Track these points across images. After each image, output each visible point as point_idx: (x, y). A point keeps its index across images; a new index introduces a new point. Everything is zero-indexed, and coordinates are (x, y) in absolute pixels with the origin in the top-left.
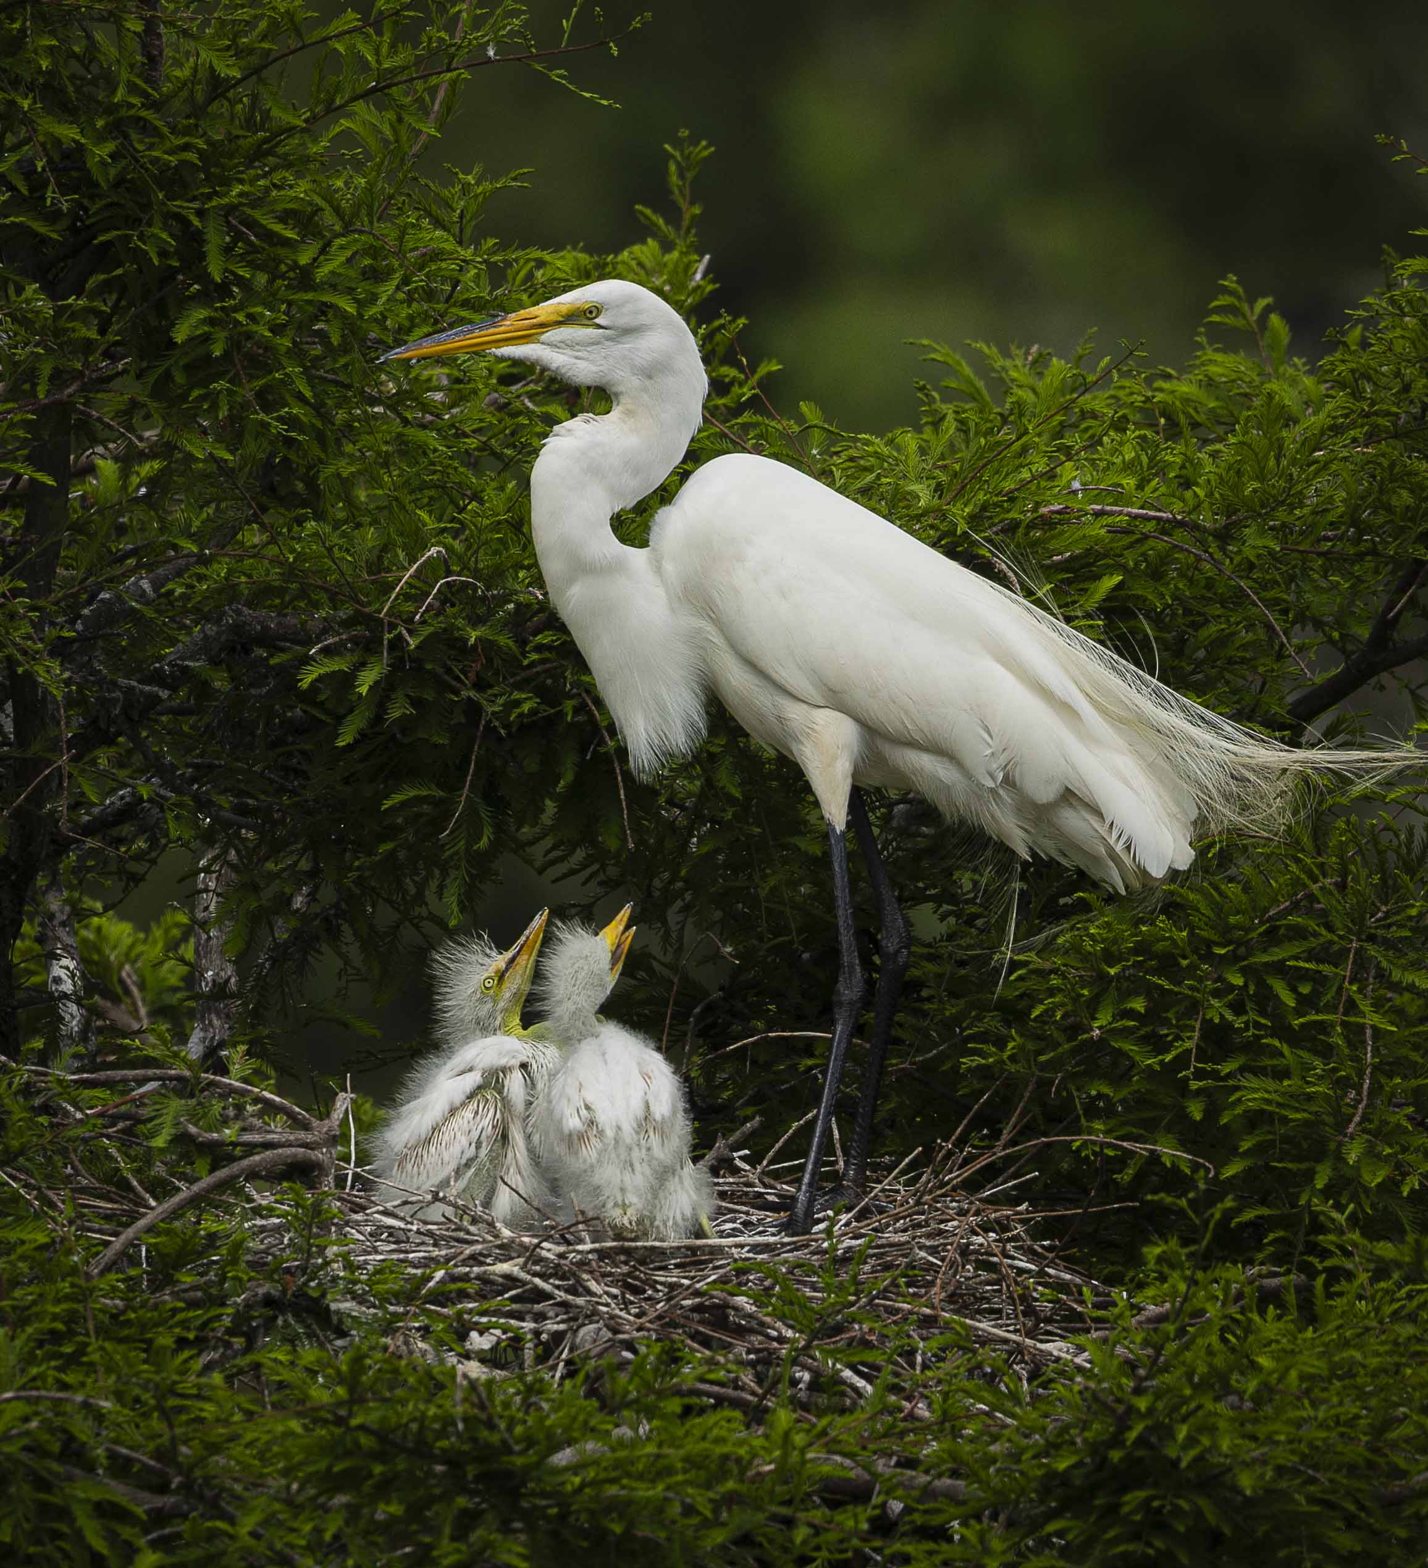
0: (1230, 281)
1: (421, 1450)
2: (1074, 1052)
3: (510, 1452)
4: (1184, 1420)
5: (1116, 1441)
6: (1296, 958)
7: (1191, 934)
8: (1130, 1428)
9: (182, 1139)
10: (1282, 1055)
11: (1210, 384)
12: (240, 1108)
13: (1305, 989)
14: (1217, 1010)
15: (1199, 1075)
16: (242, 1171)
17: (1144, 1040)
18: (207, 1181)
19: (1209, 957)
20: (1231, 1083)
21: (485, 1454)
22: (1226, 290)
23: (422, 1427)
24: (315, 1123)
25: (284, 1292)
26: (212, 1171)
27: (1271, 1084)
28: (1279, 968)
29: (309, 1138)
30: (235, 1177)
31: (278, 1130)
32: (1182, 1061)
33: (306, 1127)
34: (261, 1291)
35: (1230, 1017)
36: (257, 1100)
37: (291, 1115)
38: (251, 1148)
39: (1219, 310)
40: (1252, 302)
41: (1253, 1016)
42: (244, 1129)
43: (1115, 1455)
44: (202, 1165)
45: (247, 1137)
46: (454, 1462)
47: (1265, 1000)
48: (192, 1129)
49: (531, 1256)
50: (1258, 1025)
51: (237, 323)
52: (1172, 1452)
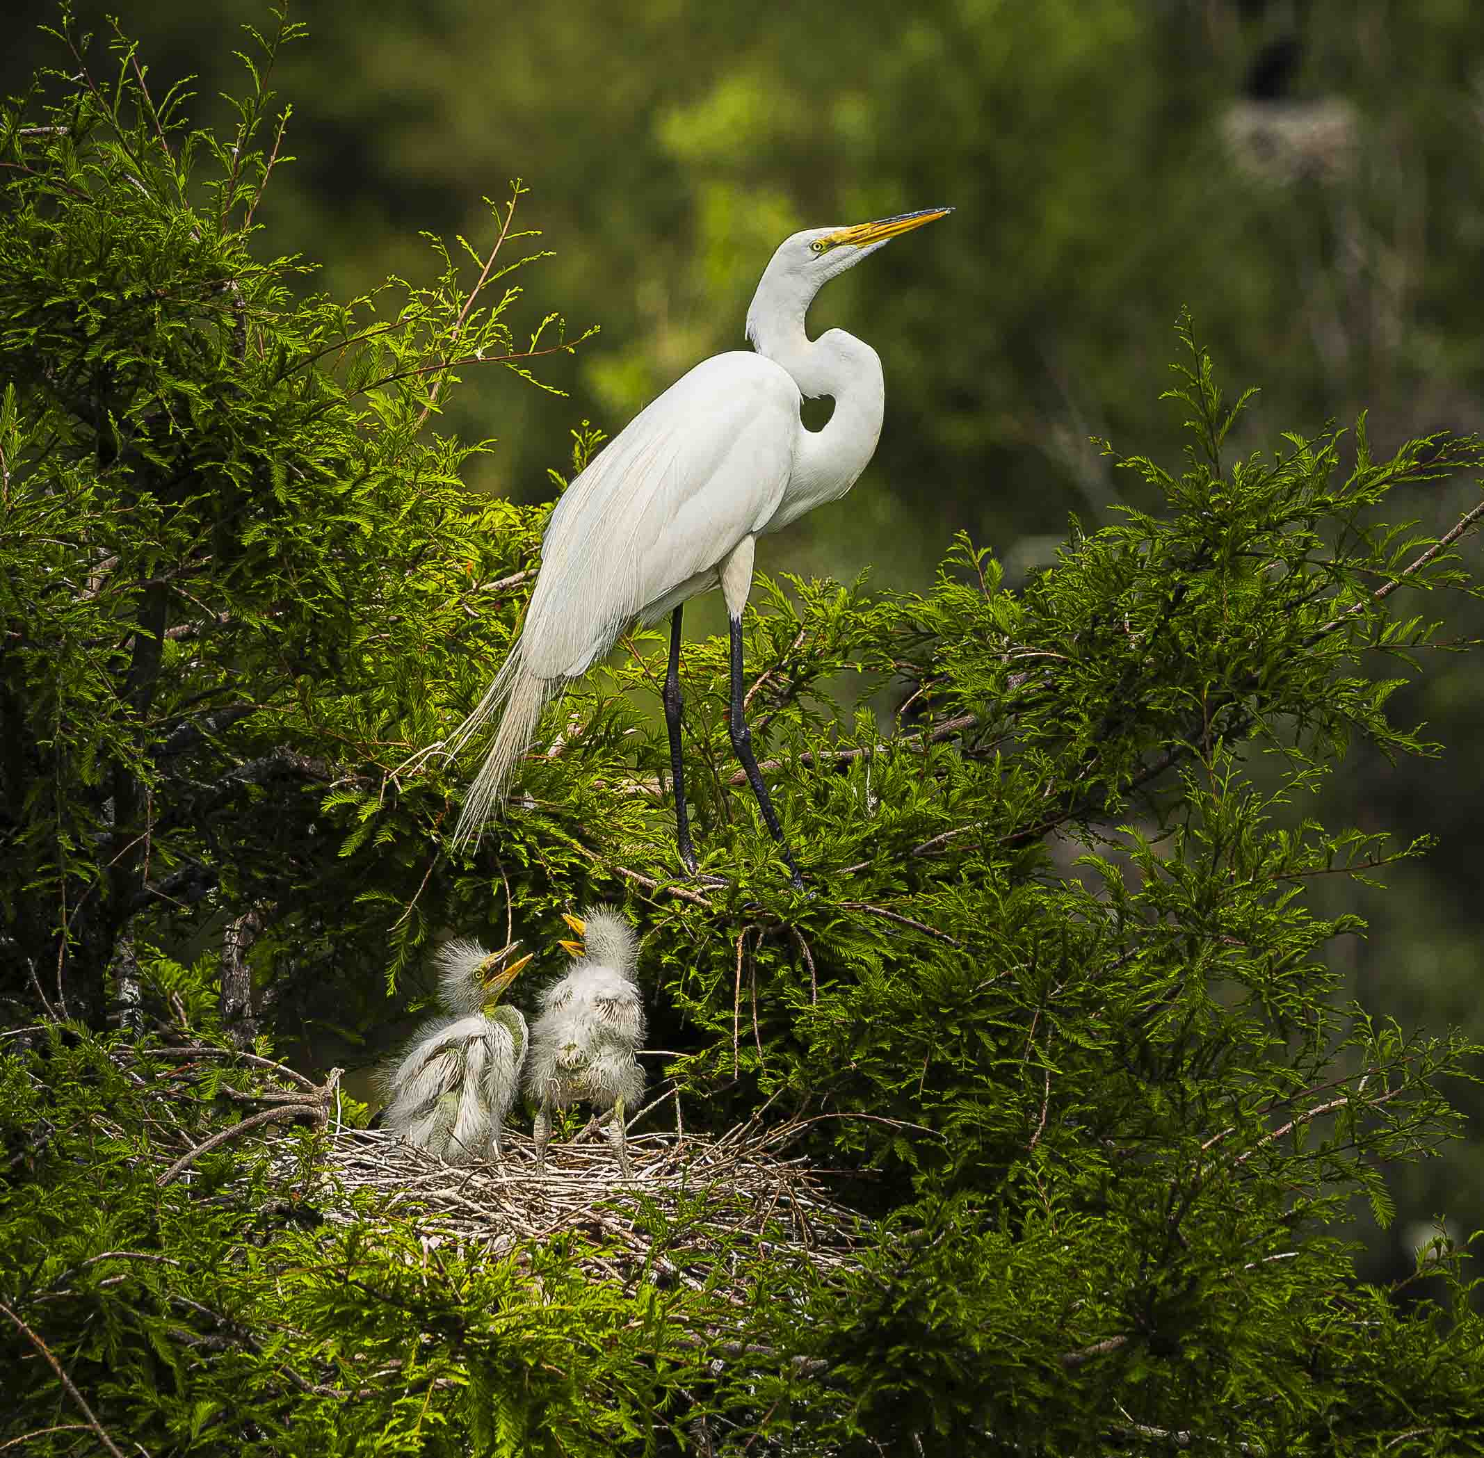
0: (963, 535)
2: (838, 1078)
4: (933, 1297)
5: (886, 1310)
6: (995, 1018)
7: (924, 997)
8: (895, 1301)
9: (222, 1096)
10: (987, 1086)
11: (944, 606)
12: (262, 1077)
13: (1003, 1043)
14: (942, 1054)
15: (926, 1098)
16: (264, 1119)
17: (886, 1072)
18: (239, 1125)
19: (935, 1014)
20: (951, 1105)
21: (441, 1305)
22: (958, 540)
23: (397, 1285)
24: (315, 1088)
25: (291, 1205)
26: (243, 1118)
27: (979, 1108)
28: (983, 1025)
29: (311, 1098)
30: (257, 1124)
31: (289, 1092)
32: (913, 1087)
33: (309, 1091)
34: (275, 1204)
35: (949, 1058)
36: (275, 1071)
37: (299, 1083)
38: (270, 1104)
39: (954, 554)
40: (977, 550)
41: (964, 1057)
42: (265, 1091)
43: (884, 1321)
44: (236, 1115)
45: (266, 1096)
46: (418, 1310)
47: (974, 1046)
48: (230, 1090)
49: (465, 1185)
50: (968, 1064)
51: (288, 533)
52: (923, 1319)
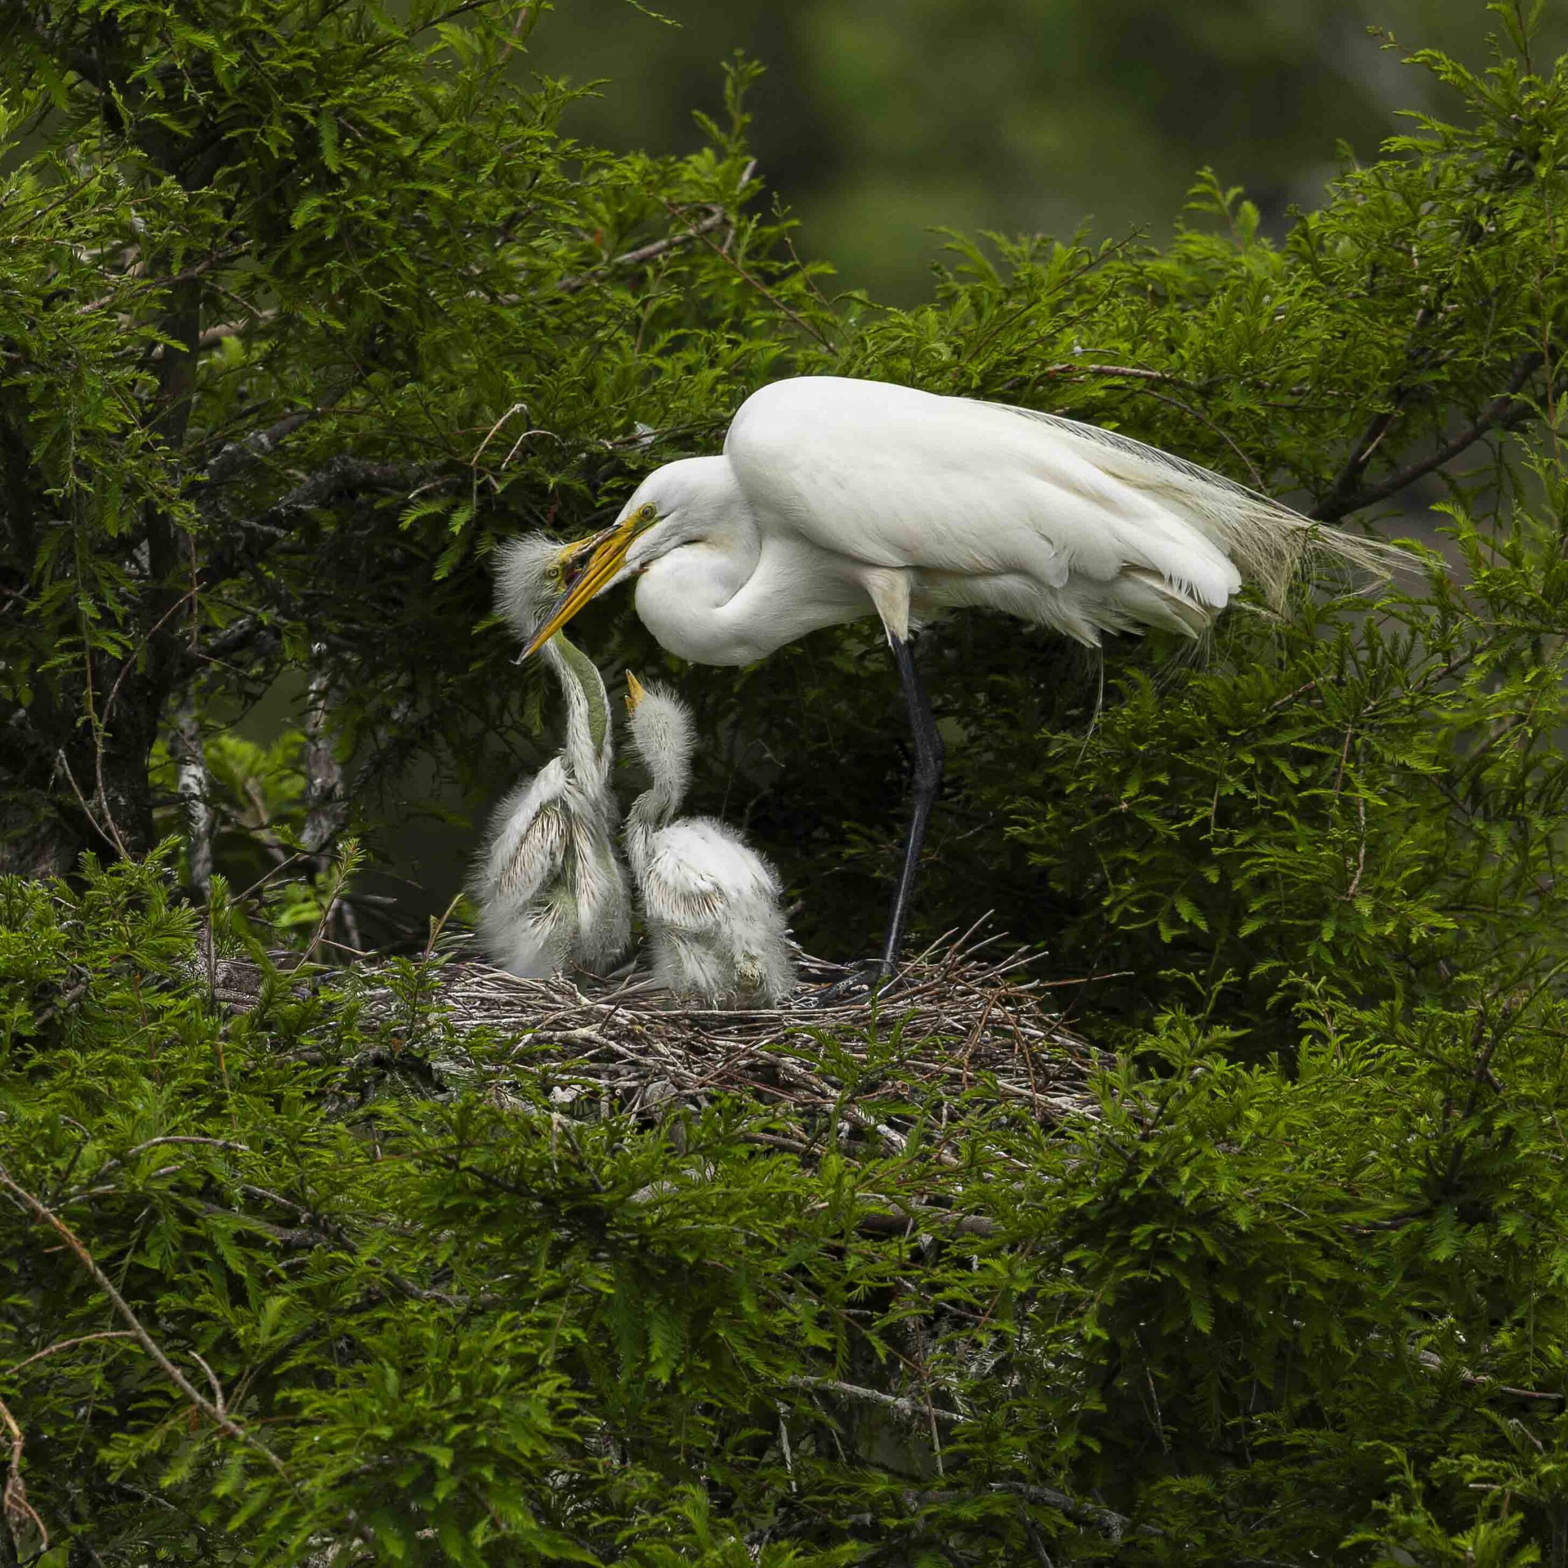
0: (1207, 172)
1: (520, 1189)
2: (1101, 826)
3: (598, 1191)
4: (1186, 1162)
5: (1127, 1181)
6: (1300, 740)
7: (1210, 718)
8: (1140, 1171)
11: (1188, 260)
14: (1231, 784)
20: (1246, 850)
21: (575, 1192)
22: (1201, 180)
23: (521, 1171)
25: (392, 1053)
27: (1282, 851)
28: (1282, 751)
32: (1203, 826)
34: (371, 1052)
35: (1243, 791)
39: (1198, 197)
40: (1225, 190)
43: (1126, 1194)
46: (549, 1200)
47: (1272, 778)
49: (607, 1021)
51: (347, 209)
52: (1176, 1192)
